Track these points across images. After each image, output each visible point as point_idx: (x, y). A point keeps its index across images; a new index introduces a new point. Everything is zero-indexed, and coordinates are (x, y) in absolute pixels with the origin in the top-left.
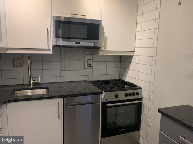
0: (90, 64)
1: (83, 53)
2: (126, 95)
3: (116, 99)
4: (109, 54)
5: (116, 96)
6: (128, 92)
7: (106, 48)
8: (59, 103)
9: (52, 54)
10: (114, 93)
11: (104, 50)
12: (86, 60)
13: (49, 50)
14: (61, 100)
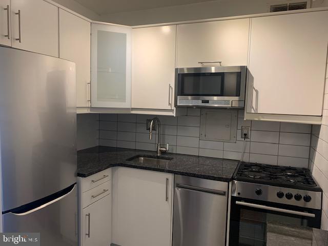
0: (245, 135)
1: (236, 116)
2: (280, 195)
3: (256, 197)
4: (263, 118)
5: (259, 192)
6: (286, 191)
7: (257, 109)
8: (167, 179)
9: (175, 116)
10: (257, 187)
11: (253, 112)
12: (239, 127)
13: (171, 110)
14: (170, 177)
